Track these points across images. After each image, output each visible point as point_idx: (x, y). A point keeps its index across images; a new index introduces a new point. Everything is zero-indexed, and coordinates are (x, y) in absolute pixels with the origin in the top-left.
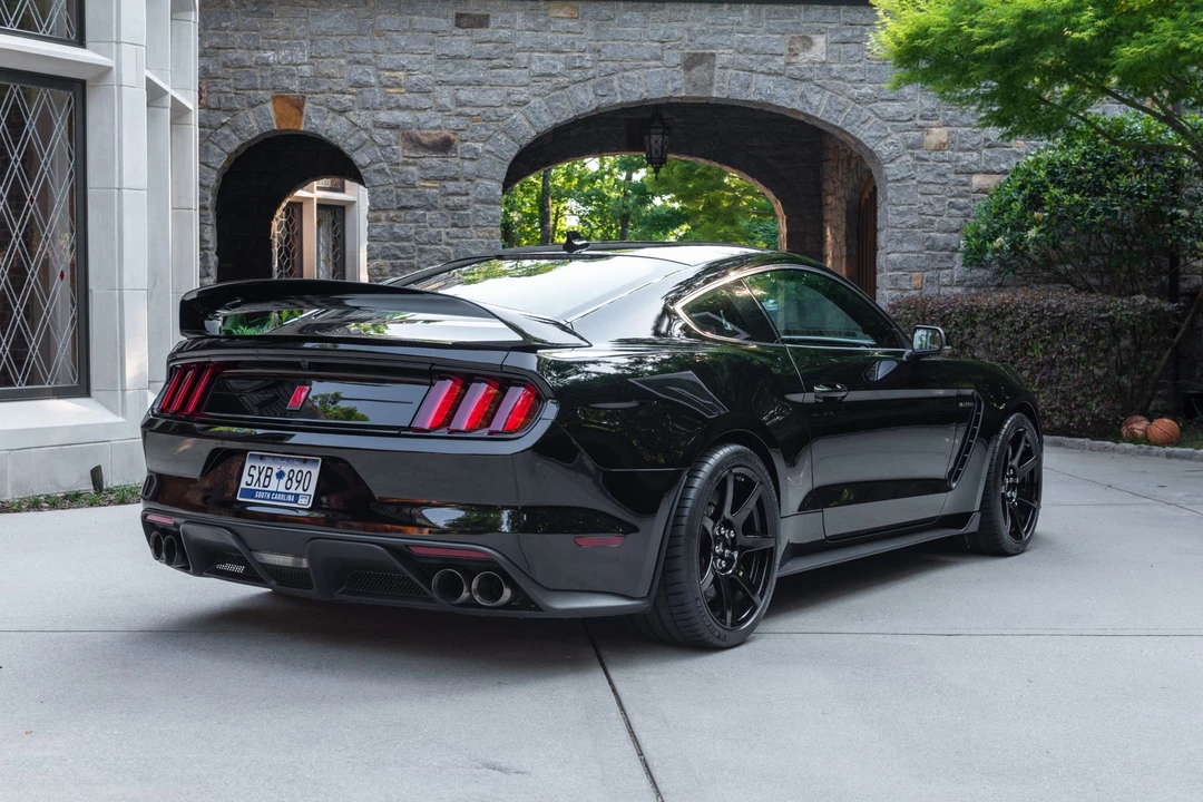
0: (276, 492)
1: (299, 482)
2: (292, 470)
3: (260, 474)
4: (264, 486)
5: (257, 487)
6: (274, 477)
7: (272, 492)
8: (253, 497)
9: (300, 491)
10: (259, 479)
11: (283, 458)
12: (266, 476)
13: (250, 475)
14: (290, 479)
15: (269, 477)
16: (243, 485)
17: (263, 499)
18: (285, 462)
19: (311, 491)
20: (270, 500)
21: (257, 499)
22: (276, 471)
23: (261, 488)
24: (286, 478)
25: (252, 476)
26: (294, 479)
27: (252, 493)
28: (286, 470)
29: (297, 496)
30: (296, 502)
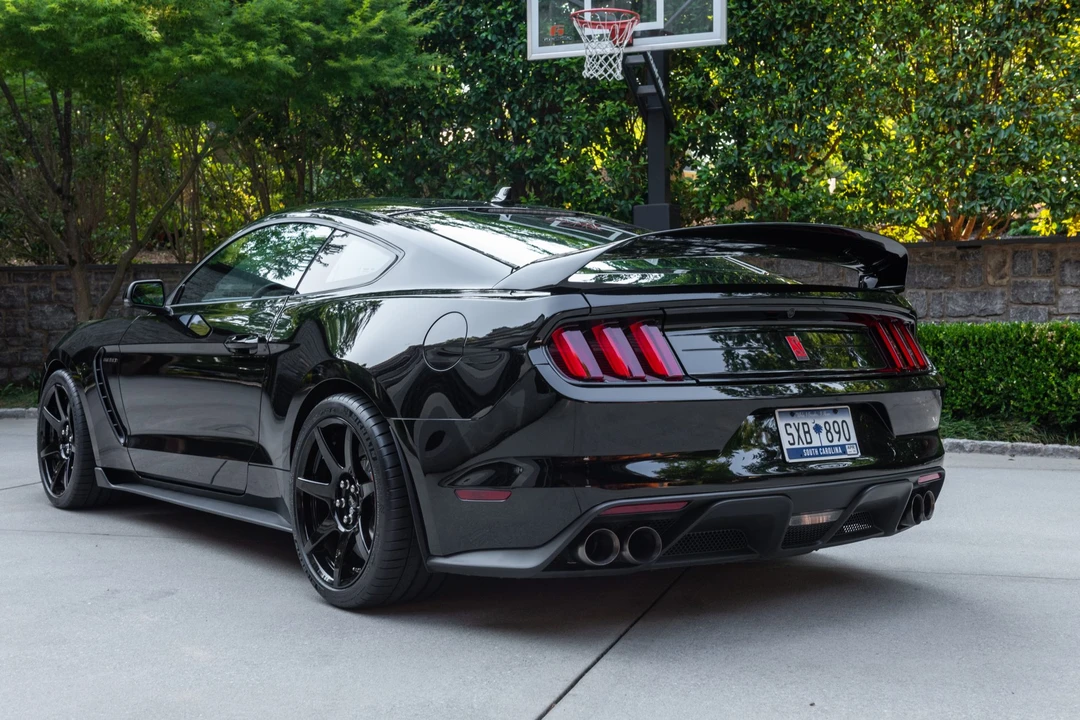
0: (822, 447)
1: (839, 433)
2: (826, 423)
3: (798, 431)
4: (808, 443)
5: (801, 446)
6: (812, 431)
7: (818, 448)
8: (802, 456)
9: (843, 441)
10: (799, 437)
11: (812, 412)
12: (805, 433)
13: (789, 434)
14: (828, 431)
15: (809, 432)
16: (786, 446)
17: (813, 456)
18: (815, 415)
19: (854, 439)
20: (820, 456)
21: (807, 457)
22: (812, 426)
23: (806, 445)
24: (824, 431)
25: (791, 434)
26: (832, 430)
27: (799, 453)
28: (821, 422)
29: (843, 447)
30: (845, 452)
